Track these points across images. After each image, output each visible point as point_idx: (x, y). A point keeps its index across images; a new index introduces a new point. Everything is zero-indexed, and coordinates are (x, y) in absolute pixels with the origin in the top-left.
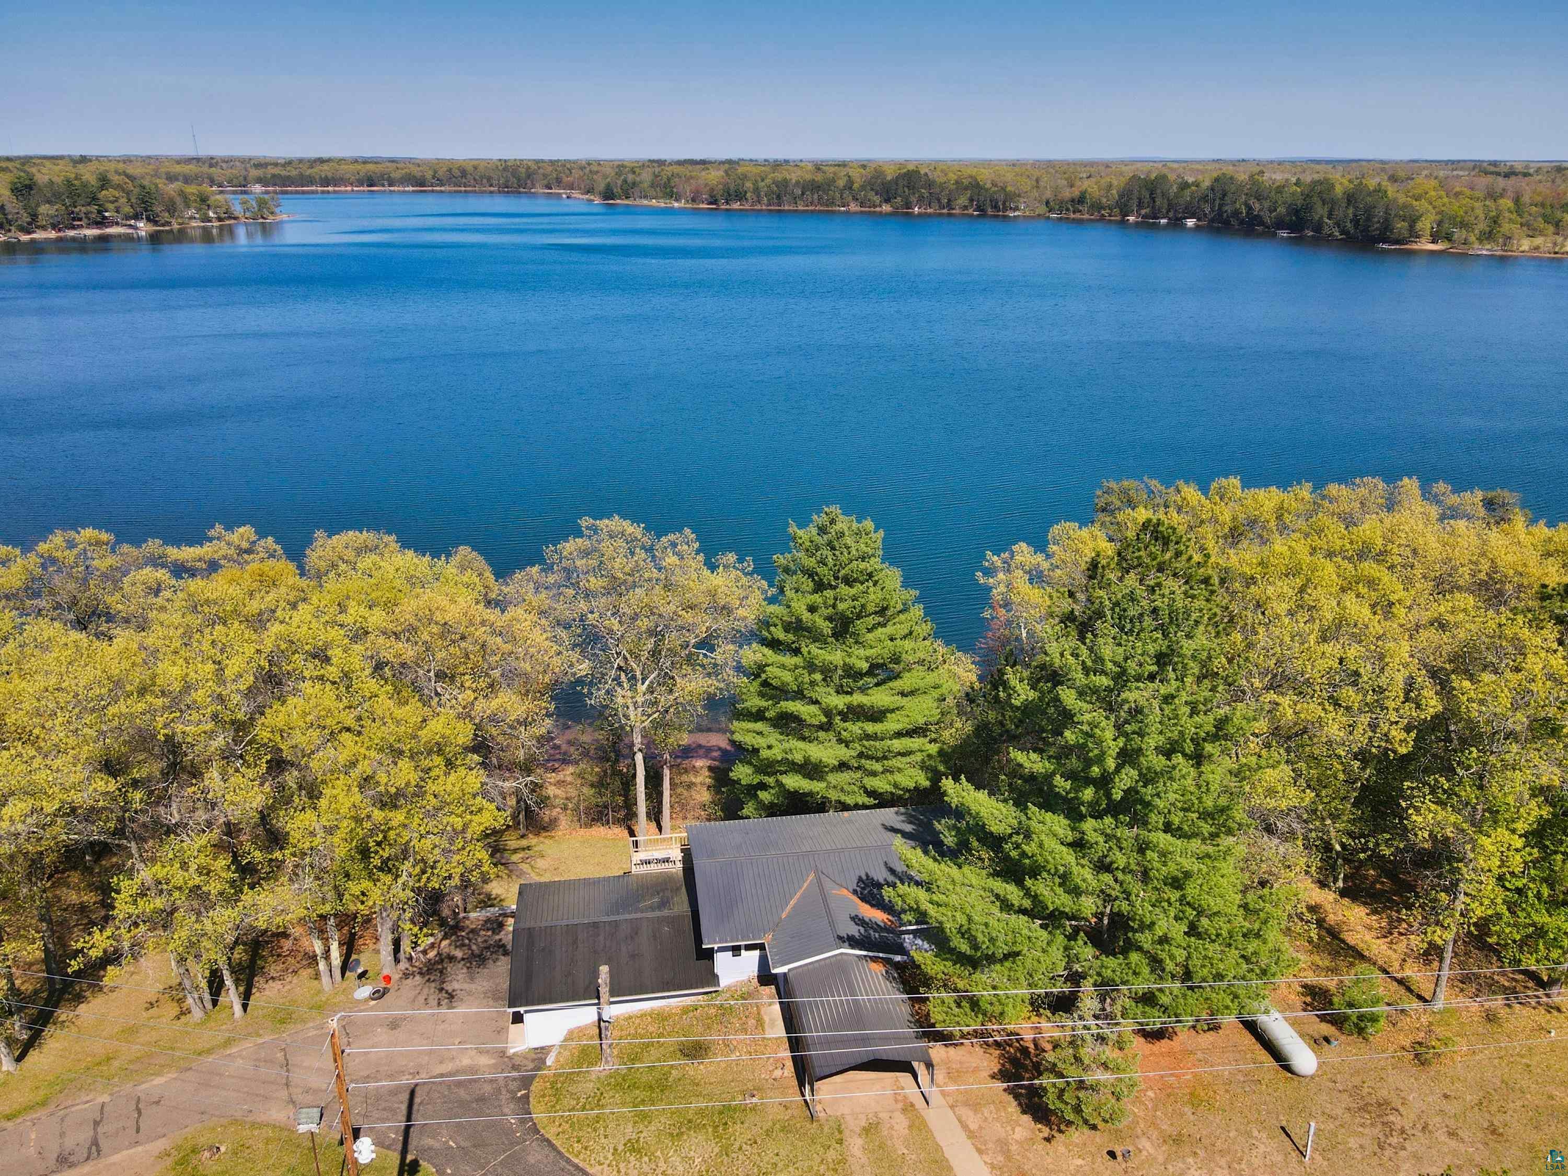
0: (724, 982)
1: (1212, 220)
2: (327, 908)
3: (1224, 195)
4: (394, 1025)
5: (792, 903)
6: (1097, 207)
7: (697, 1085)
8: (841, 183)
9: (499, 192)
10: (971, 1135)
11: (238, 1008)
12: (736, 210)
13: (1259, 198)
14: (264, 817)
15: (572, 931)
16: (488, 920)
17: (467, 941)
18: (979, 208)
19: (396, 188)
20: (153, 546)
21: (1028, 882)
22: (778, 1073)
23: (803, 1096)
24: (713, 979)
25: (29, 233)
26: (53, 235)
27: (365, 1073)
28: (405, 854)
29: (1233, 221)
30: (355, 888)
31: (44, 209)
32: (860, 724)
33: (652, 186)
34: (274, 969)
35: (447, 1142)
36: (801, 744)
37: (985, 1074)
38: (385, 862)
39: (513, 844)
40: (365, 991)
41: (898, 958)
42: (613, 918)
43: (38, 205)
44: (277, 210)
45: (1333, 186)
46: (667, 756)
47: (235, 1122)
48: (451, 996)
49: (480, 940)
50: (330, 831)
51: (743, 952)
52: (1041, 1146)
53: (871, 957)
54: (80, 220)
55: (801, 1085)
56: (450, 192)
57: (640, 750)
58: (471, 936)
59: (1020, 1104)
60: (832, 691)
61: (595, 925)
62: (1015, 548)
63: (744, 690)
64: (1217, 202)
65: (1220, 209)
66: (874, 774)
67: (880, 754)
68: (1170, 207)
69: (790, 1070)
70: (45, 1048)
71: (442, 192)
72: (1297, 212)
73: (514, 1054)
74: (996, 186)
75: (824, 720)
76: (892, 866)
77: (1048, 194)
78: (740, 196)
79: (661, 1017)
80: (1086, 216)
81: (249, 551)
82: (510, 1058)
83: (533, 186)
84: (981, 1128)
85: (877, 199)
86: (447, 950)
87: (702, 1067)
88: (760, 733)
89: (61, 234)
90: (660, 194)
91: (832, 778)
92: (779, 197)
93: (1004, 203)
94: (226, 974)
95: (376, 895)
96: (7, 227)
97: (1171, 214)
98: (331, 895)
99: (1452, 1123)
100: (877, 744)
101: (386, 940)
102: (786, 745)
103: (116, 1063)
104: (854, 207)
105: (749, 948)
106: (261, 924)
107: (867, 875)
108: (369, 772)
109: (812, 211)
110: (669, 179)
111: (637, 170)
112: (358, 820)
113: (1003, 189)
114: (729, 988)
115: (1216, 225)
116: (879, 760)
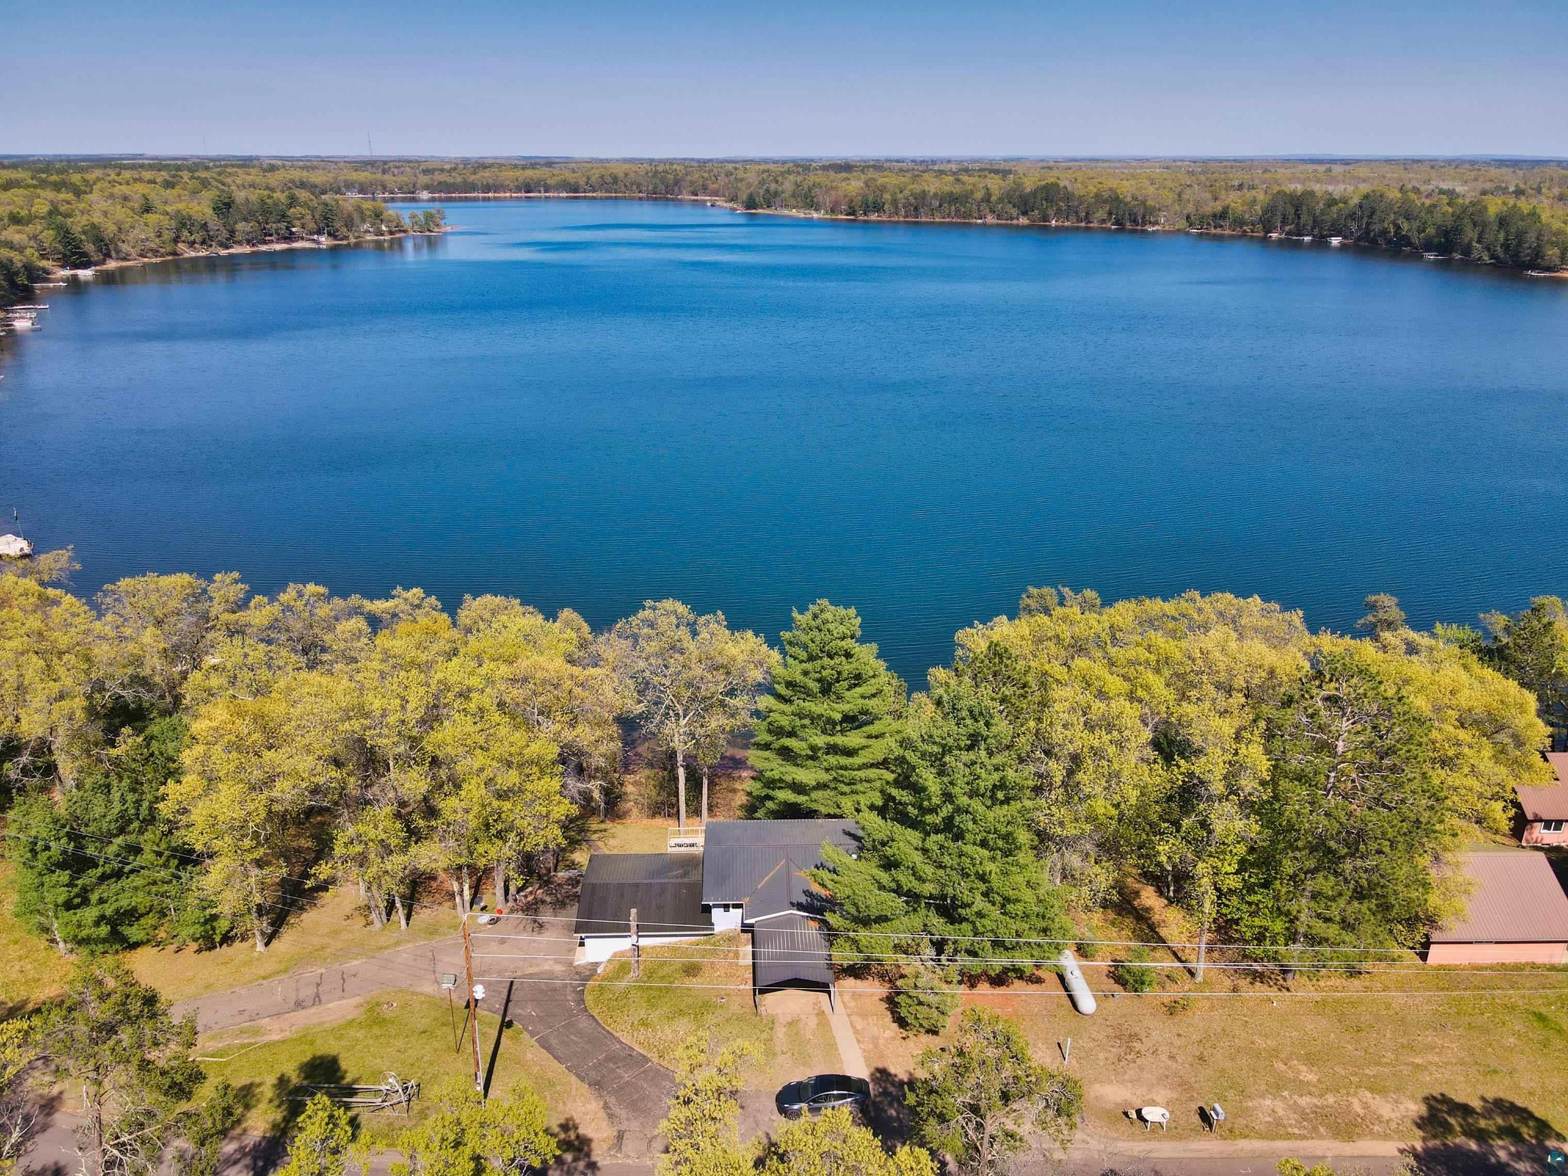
0: (718, 929)
1: (1359, 239)
2: (462, 861)
3: (1373, 213)
4: (503, 941)
5: (767, 878)
6: (1239, 222)
7: (690, 990)
8: (979, 195)
9: (648, 198)
10: (856, 1032)
11: (403, 922)
12: (874, 222)
13: (1408, 218)
14: (425, 799)
15: (621, 886)
16: (570, 878)
17: (554, 891)
18: (1117, 222)
19: (551, 194)
20: (355, 600)
21: (893, 872)
22: (742, 987)
24: (710, 926)
25: (227, 248)
26: (247, 249)
28: (511, 829)
29: (1380, 241)
30: (481, 849)
31: (241, 226)
32: (837, 757)
33: (793, 195)
34: (426, 901)
35: (531, 1012)
36: (794, 769)
37: (876, 998)
38: (500, 832)
39: (594, 827)
40: (485, 918)
42: (650, 881)
43: (236, 223)
44: (442, 223)
45: (1485, 208)
46: (705, 770)
47: (401, 991)
48: (541, 926)
49: (563, 891)
50: (467, 811)
51: (731, 909)
52: (899, 1042)
53: (810, 917)
54: (271, 235)
56: (601, 198)
57: (682, 766)
58: (558, 888)
59: (892, 1017)
60: (817, 733)
61: (637, 885)
63: (757, 728)
64: (1365, 220)
65: (1367, 227)
67: (848, 780)
68: (1316, 223)
69: (749, 985)
70: (282, 940)
71: (594, 198)
72: (1446, 233)
73: (578, 965)
74: (1136, 199)
75: (811, 753)
77: (1190, 208)
78: (878, 207)
79: (674, 949)
80: (1228, 232)
81: (419, 606)
82: (575, 967)
83: (680, 193)
84: (863, 1028)
85: (1014, 212)
86: (541, 896)
87: (694, 980)
88: (767, 759)
89: (255, 249)
90: (801, 204)
91: (815, 795)
92: (916, 209)
93: (1144, 217)
94: (397, 900)
95: (493, 853)
96: (209, 243)
97: (1316, 232)
98: (465, 852)
99: (1174, 1051)
100: (847, 772)
101: (500, 884)
102: (783, 769)
103: (329, 950)
104: (990, 219)
105: (735, 906)
106: (421, 867)
107: (822, 863)
108: (491, 776)
109: (949, 223)
110: (810, 190)
111: (780, 179)
112: (484, 806)
113: (1144, 203)
114: (720, 932)
115: (1362, 244)
116: (849, 784)
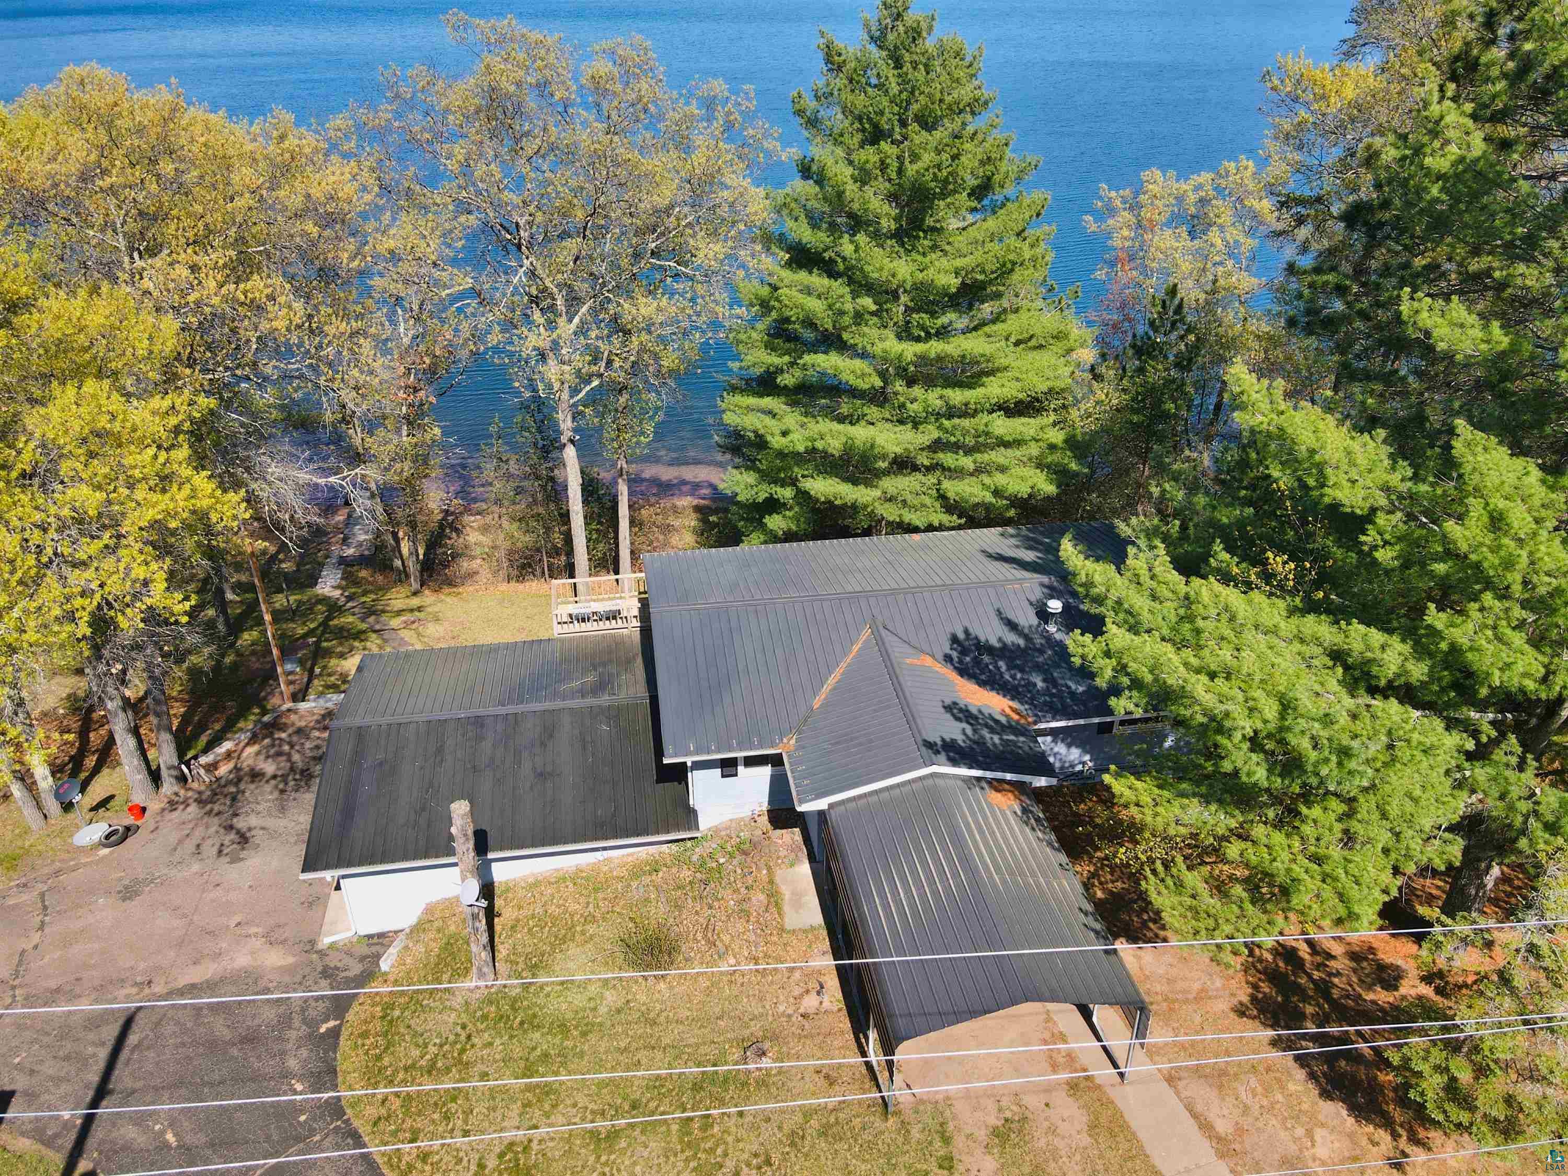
0: (706, 822)
5: (831, 681)
7: (654, 1023)
15: (436, 728)
17: (286, 748)
22: (810, 1002)
23: (864, 1054)
24: (688, 817)
27: (53, 984)
32: (938, 391)
35: (162, 1132)
36: (837, 427)
37: (1223, 1005)
39: (397, 604)
40: (97, 832)
41: (1041, 782)
42: (511, 709)
46: (622, 464)
48: (244, 839)
49: (308, 745)
51: (741, 769)
53: (990, 782)
55: (859, 1029)
57: (572, 441)
58: (295, 739)
59: (1312, 1076)
60: (892, 336)
61: (478, 722)
62: (1145, 175)
63: (742, 337)
66: (957, 473)
67: (970, 441)
69: (833, 996)
73: (332, 946)
75: (878, 383)
76: (1011, 616)
82: (322, 954)
84: (1240, 1131)
86: (250, 762)
87: (662, 986)
88: (771, 414)
91: (889, 483)
100: (966, 423)
102: (813, 430)
105: (751, 762)
107: (966, 632)
114: (716, 831)
116: (969, 451)
